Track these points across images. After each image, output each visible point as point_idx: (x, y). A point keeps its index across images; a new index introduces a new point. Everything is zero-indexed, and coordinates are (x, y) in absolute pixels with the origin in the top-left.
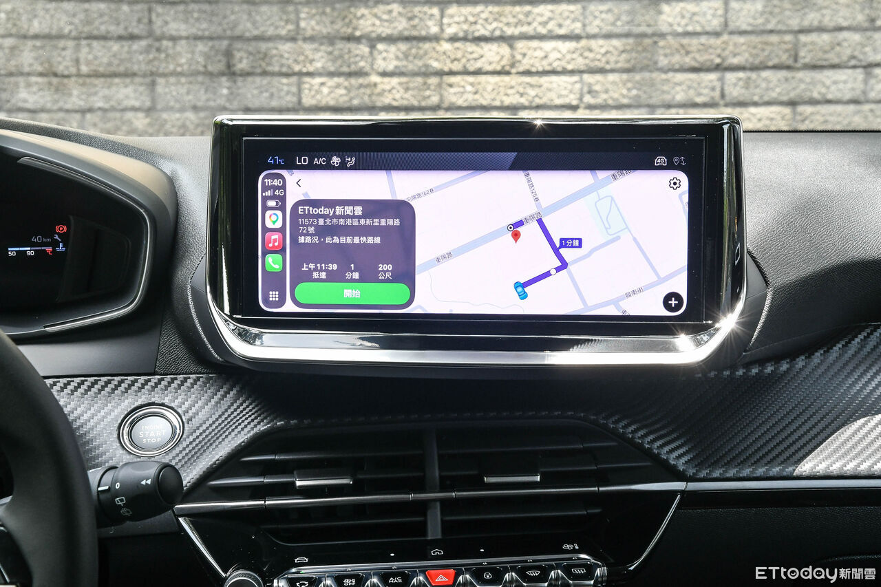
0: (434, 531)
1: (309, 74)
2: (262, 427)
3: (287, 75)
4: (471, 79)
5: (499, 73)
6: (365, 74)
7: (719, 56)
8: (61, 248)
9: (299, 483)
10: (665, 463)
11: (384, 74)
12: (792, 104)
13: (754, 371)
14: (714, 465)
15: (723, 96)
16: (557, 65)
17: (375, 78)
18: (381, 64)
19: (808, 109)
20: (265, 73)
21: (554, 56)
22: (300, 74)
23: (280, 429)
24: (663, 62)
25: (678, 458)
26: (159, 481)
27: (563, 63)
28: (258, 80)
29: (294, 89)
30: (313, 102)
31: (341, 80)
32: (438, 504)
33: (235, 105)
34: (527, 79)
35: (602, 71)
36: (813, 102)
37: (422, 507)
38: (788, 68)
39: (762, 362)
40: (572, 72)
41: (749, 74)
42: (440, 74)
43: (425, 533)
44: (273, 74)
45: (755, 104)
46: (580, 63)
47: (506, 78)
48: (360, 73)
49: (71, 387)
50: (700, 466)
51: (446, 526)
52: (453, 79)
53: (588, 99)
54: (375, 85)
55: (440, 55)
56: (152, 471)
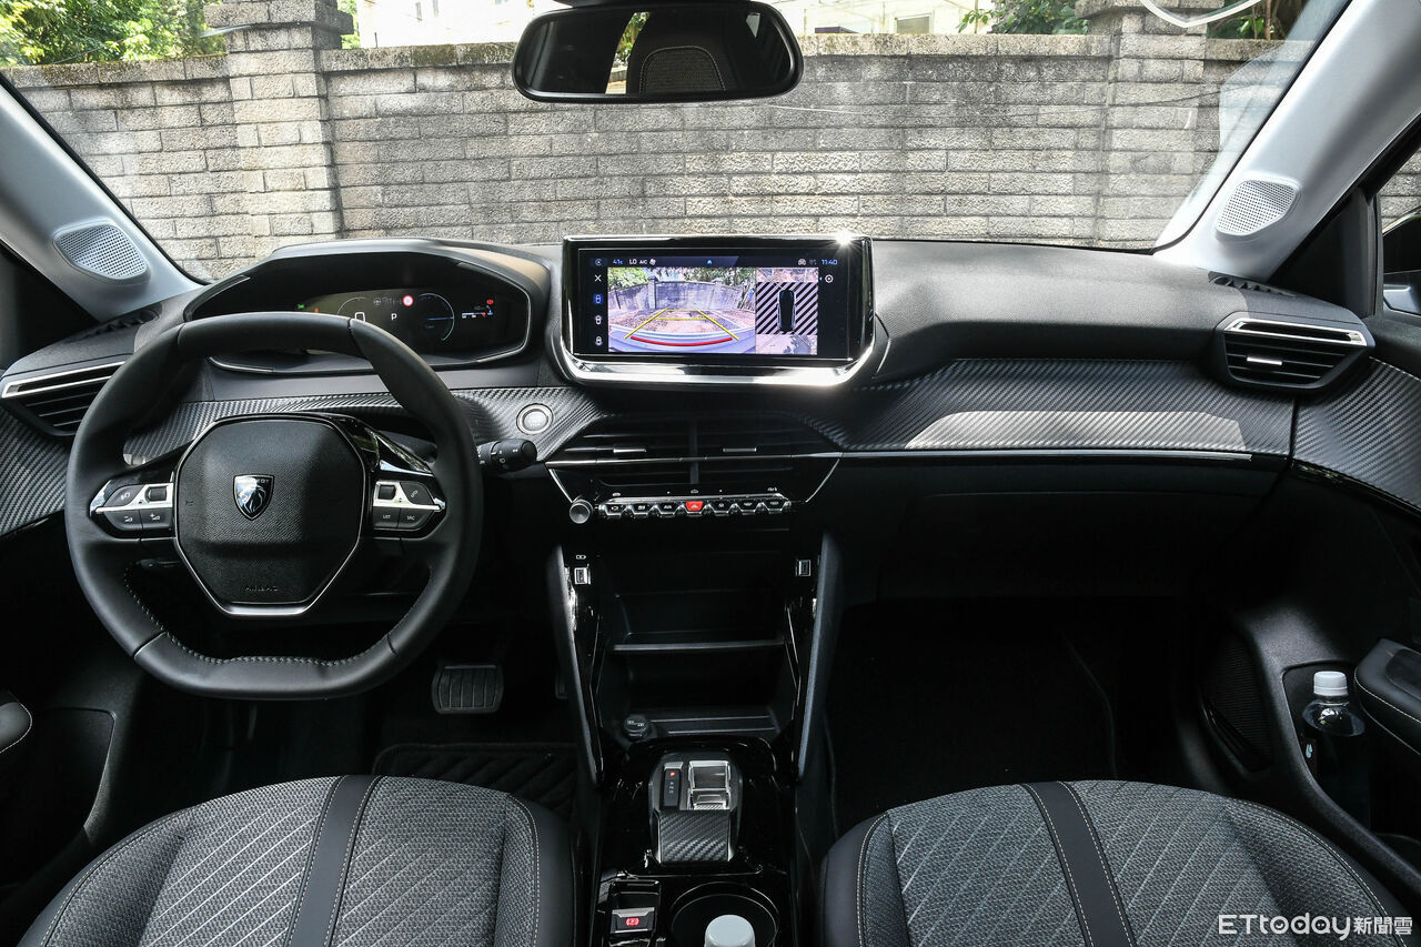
0: (694, 479)
1: (691, 196)
2: (595, 418)
3: (678, 196)
4: (790, 198)
5: (808, 194)
6: (726, 195)
7: (943, 185)
8: (490, 313)
9: (615, 451)
10: (831, 442)
11: (736, 195)
12: (987, 216)
13: (889, 387)
14: (859, 443)
15: (945, 210)
16: (844, 190)
17: (731, 198)
18: (736, 189)
19: (996, 219)
20: (665, 196)
21: (841, 183)
22: (686, 196)
23: (604, 420)
24: (909, 188)
25: (838, 439)
26: (522, 451)
27: (847, 188)
28: (661, 199)
29: (682, 205)
30: (694, 213)
31: (711, 199)
32: (697, 465)
33: (647, 215)
34: (825, 198)
35: (872, 194)
36: (999, 215)
37: (688, 465)
38: (985, 194)
39: (885, 383)
40: (853, 194)
41: (961, 197)
42: (773, 194)
43: (689, 481)
44: (669, 196)
45: (965, 215)
46: (858, 188)
47: (812, 197)
48: (724, 195)
49: (491, 394)
50: (851, 443)
51: (701, 477)
52: (779, 198)
53: (863, 210)
54: (732, 202)
55: (772, 183)
56: (519, 444)
